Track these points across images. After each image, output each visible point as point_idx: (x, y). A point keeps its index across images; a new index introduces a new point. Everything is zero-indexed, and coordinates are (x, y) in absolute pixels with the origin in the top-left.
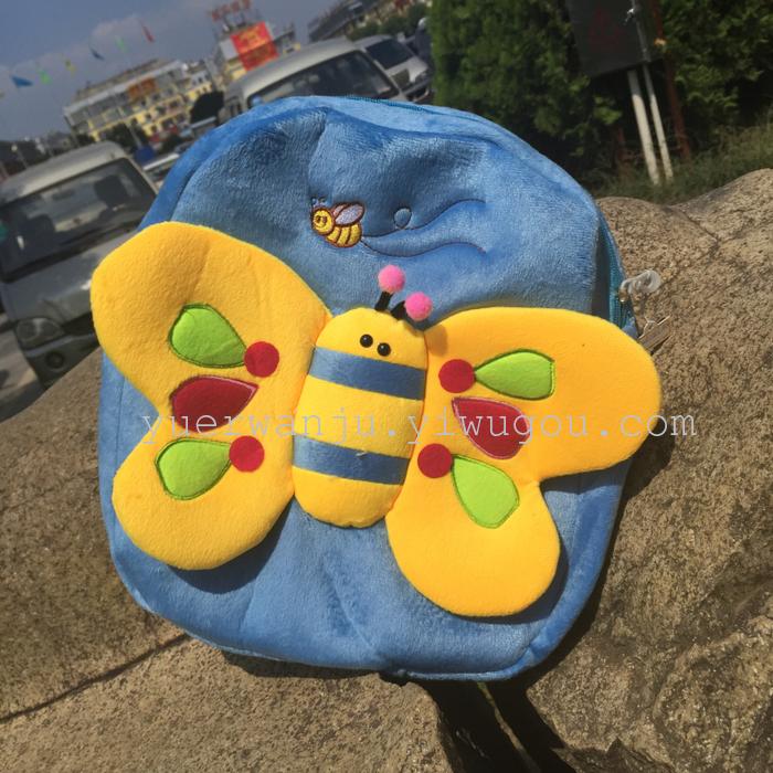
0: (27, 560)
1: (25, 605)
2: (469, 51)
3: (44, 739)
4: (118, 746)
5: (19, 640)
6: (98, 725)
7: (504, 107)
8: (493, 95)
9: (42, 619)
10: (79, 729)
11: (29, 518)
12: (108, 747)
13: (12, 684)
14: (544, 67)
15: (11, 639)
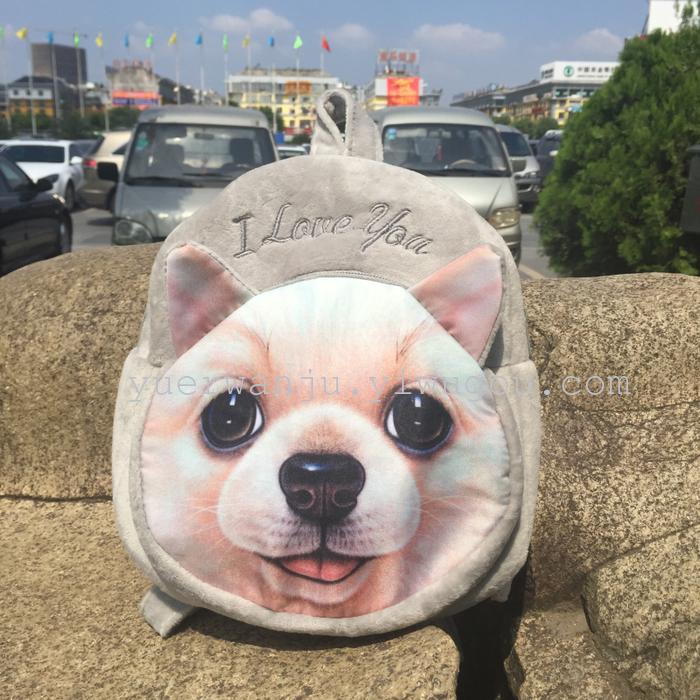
0: (107, 363)
1: (85, 402)
2: (589, 166)
3: (44, 528)
4: (113, 562)
5: (63, 432)
6: (100, 536)
7: (598, 223)
8: (593, 209)
9: (94, 422)
10: (81, 533)
11: (126, 327)
12: (102, 559)
13: (36, 469)
14: (648, 205)
15: (57, 428)
